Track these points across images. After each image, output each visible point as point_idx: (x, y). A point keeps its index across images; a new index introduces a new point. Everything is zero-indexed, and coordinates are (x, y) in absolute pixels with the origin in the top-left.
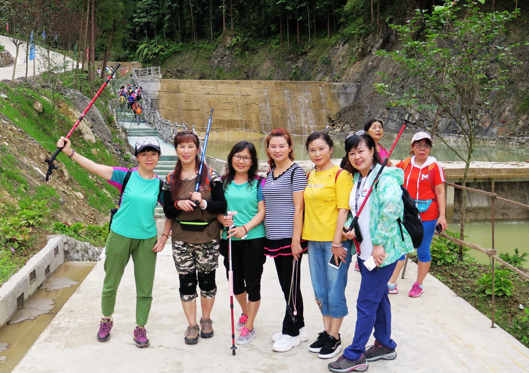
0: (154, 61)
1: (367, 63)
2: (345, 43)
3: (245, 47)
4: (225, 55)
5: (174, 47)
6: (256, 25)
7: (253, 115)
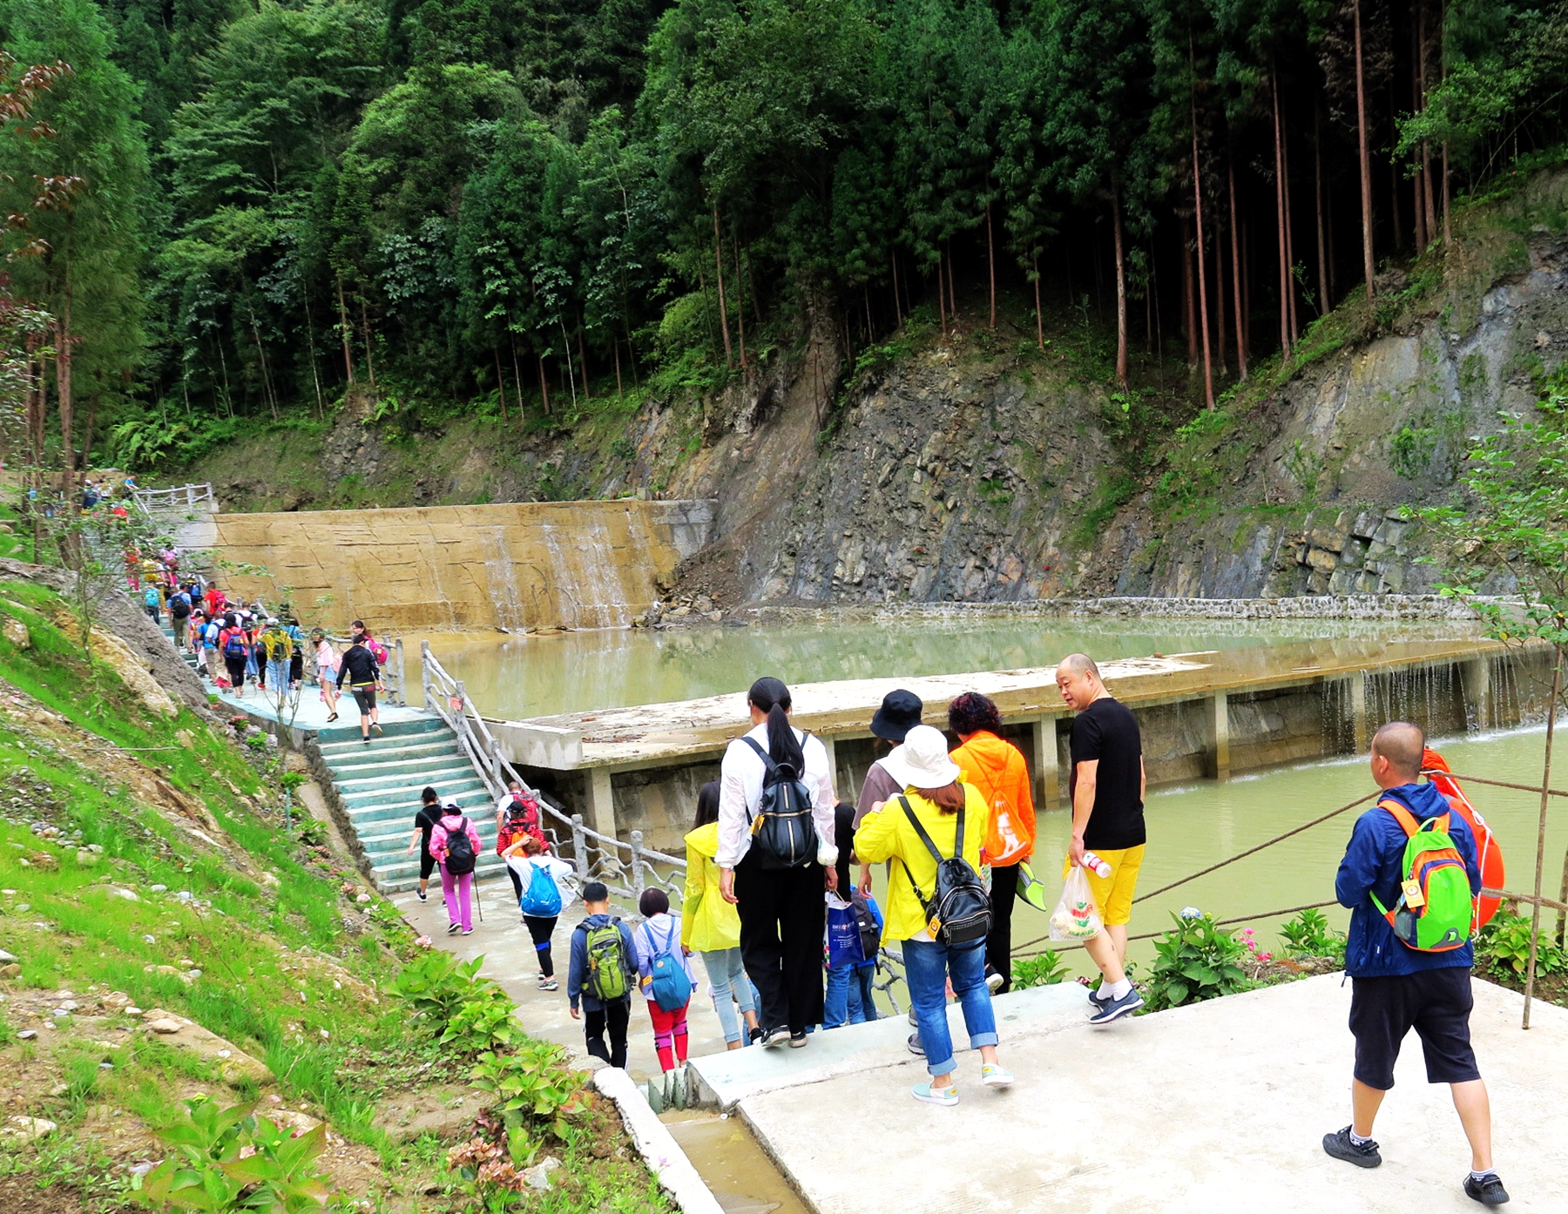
0: (162, 466)
1: (728, 453)
2: (663, 407)
3: (411, 423)
4: (360, 445)
5: (215, 428)
6: (434, 370)
7: (473, 588)
